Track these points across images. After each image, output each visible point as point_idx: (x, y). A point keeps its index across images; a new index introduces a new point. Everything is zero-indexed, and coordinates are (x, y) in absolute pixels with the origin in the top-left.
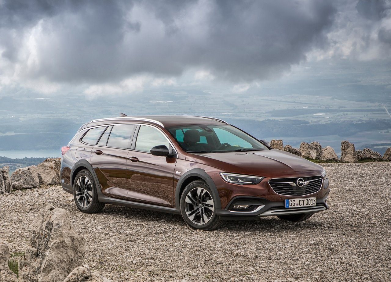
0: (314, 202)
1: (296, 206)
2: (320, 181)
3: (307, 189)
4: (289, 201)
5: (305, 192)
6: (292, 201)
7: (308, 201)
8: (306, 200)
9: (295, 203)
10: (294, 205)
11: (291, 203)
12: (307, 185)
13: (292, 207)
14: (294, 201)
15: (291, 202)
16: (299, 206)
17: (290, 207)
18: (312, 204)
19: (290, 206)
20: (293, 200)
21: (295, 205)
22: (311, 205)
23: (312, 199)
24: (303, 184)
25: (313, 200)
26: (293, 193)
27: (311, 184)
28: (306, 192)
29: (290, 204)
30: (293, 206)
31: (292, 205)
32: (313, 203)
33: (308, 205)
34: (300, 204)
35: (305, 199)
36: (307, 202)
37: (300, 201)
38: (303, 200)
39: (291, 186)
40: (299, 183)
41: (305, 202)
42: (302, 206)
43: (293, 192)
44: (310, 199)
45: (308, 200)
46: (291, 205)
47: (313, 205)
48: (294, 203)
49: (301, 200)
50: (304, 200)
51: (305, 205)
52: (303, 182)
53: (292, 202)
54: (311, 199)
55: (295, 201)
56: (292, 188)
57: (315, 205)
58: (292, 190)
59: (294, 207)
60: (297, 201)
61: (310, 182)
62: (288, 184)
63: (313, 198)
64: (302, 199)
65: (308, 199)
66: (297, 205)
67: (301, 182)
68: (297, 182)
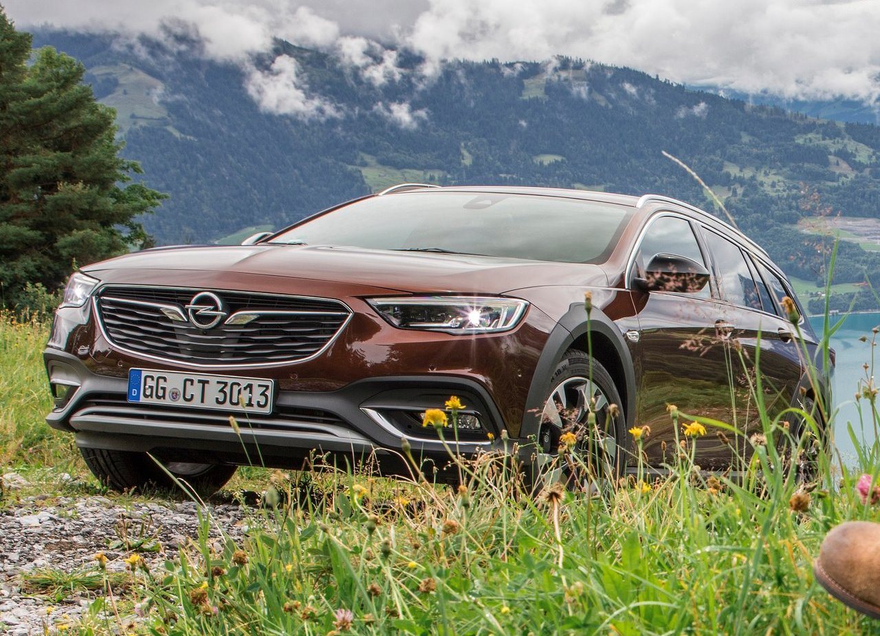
0: (257, 397)
1: (168, 402)
3: (241, 341)
4: (144, 374)
5: (234, 356)
6: (152, 378)
7: (227, 390)
8: (218, 382)
9: (164, 389)
10: (161, 393)
11: (151, 387)
12: (247, 326)
13: (153, 401)
14: (161, 381)
15: (149, 380)
16: (181, 403)
17: (143, 400)
18: (250, 404)
19: (146, 396)
20: (156, 375)
21: (164, 397)
22: (240, 408)
23: (250, 386)
25: (257, 391)
26: (178, 351)
27: (266, 326)
28: (237, 353)
29: (145, 389)
30: (158, 397)
31: (151, 395)
32: (254, 402)
33: (227, 407)
34: (188, 397)
35: (213, 380)
36: (222, 391)
37: (188, 383)
38: (200, 381)
39: (167, 320)
40: (194, 311)
41: (213, 391)
42: (196, 403)
44: (239, 385)
45: (226, 384)
46: (148, 393)
47: (256, 409)
48: (160, 386)
49: (192, 381)
50: (207, 382)
51: (210, 404)
52: (216, 309)
53: (153, 384)
54: (244, 382)
55: (165, 379)
56: (172, 329)
57: (267, 410)
58: (174, 336)
59: (161, 402)
60: (174, 381)
61: (262, 317)
62: (157, 310)
63: (256, 382)
64: (196, 378)
65: (230, 380)
66: (175, 395)
67: (204, 310)
68: (191, 306)
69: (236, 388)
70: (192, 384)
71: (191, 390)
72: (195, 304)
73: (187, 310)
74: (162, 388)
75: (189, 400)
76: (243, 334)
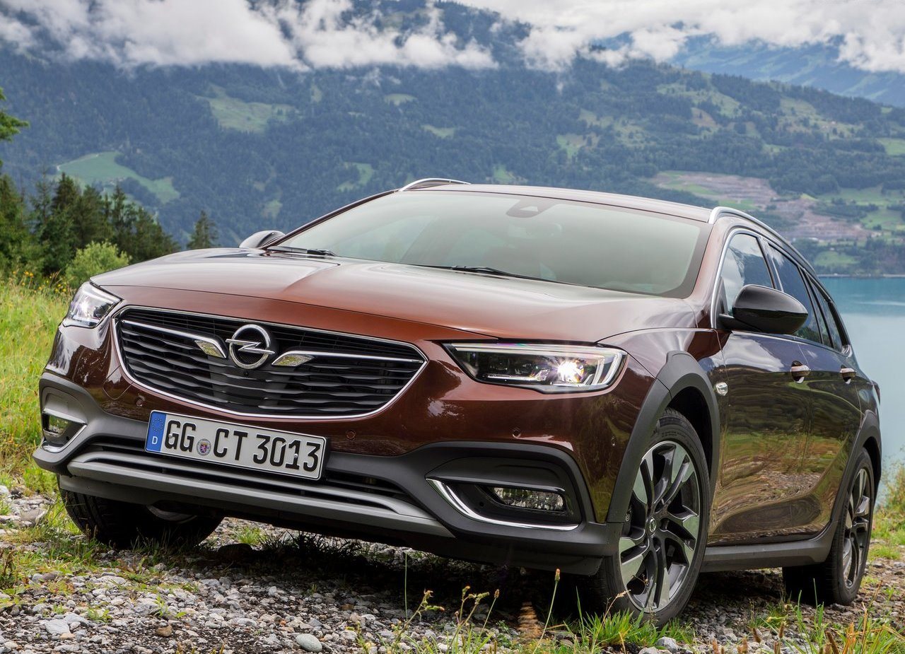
0: (304, 458)
1: (194, 455)
2: (402, 375)
3: (289, 387)
4: (169, 418)
5: (279, 404)
6: (178, 424)
7: (269, 446)
8: (259, 436)
9: (191, 439)
10: (187, 444)
11: (176, 436)
12: (297, 369)
13: (177, 452)
14: (189, 429)
15: (174, 426)
16: (210, 457)
17: (164, 450)
18: (295, 466)
19: (168, 446)
20: (183, 419)
21: (190, 448)
22: (282, 470)
23: (297, 444)
24: (260, 356)
25: (305, 450)
26: (211, 393)
28: (283, 401)
29: (168, 437)
30: (183, 449)
31: (176, 446)
32: (300, 464)
33: (267, 467)
34: (220, 451)
35: (253, 432)
36: (262, 447)
37: (222, 435)
38: (236, 433)
39: (202, 354)
41: (251, 446)
42: (229, 460)
43: (210, 385)
44: (283, 441)
45: (268, 439)
46: (172, 441)
47: (301, 473)
48: (187, 434)
49: (227, 433)
50: (245, 435)
51: (246, 462)
52: (263, 346)
53: (179, 432)
54: (290, 438)
55: (194, 427)
56: (207, 366)
57: (315, 475)
58: (207, 375)
59: (186, 455)
60: (205, 431)
62: (191, 342)
63: (304, 439)
64: (232, 428)
65: (273, 434)
66: (204, 448)
67: (249, 346)
68: (232, 341)
69: (279, 445)
70: (226, 436)
71: (224, 443)
72: (239, 337)
73: (228, 344)
74: (189, 438)
75: (222, 455)
76: (292, 378)
